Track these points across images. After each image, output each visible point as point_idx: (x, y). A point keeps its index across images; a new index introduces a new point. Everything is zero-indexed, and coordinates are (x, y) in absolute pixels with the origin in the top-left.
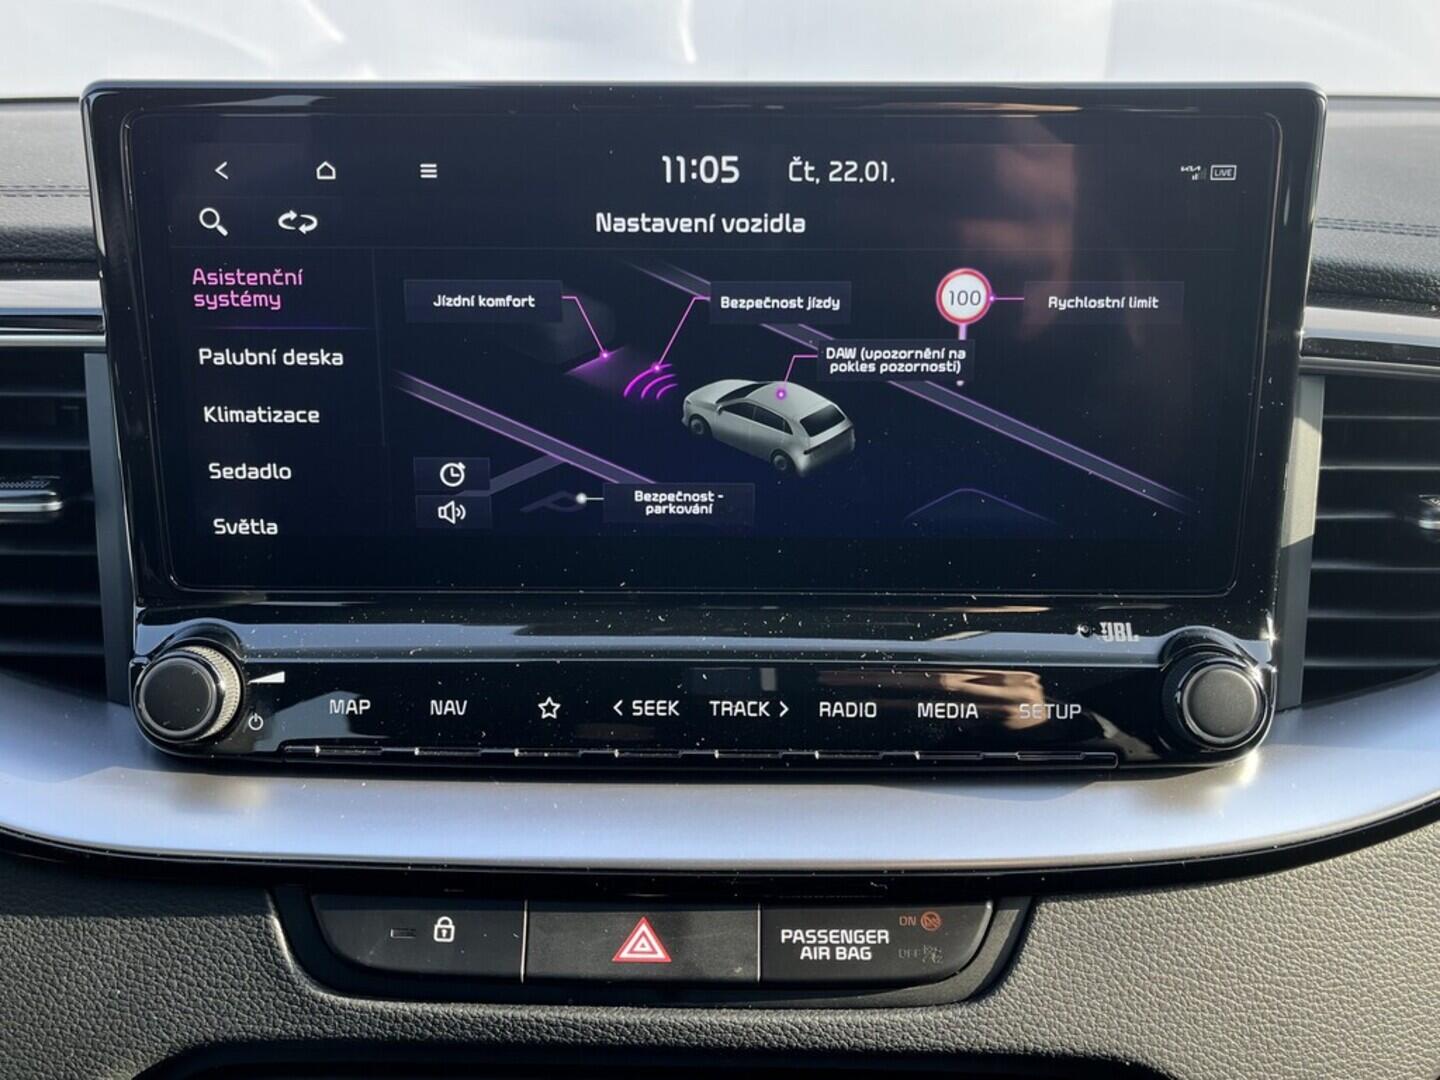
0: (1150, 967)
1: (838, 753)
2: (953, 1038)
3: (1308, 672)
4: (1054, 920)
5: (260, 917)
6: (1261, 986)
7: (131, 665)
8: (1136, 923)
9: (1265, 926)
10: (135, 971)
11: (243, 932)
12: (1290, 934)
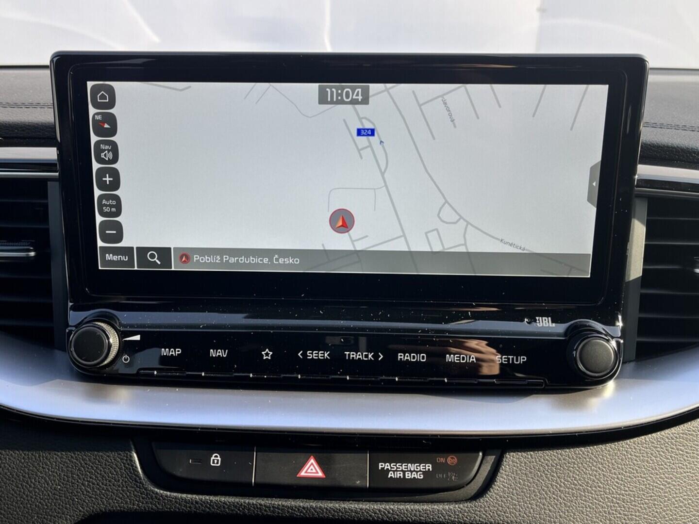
0: (560, 485)
1: (407, 379)
2: (463, 518)
3: (638, 343)
4: (513, 462)
5: (127, 452)
6: (615, 496)
7: (67, 331)
8: (553, 464)
9: (617, 466)
10: (67, 477)
11: (119, 460)
12: (629, 471)
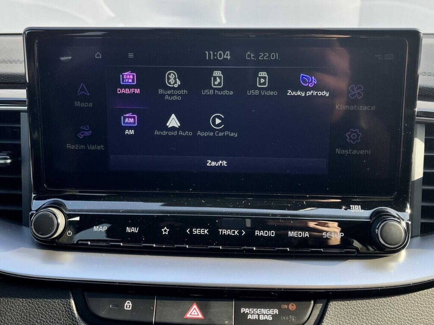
1: (261, 248)
4: (335, 308)
5: (67, 299)
7: (30, 214)
8: (363, 310)
9: (408, 311)
10: (26, 316)
11: (62, 305)
12: (416, 314)
